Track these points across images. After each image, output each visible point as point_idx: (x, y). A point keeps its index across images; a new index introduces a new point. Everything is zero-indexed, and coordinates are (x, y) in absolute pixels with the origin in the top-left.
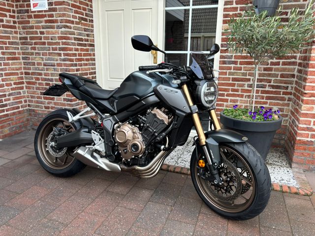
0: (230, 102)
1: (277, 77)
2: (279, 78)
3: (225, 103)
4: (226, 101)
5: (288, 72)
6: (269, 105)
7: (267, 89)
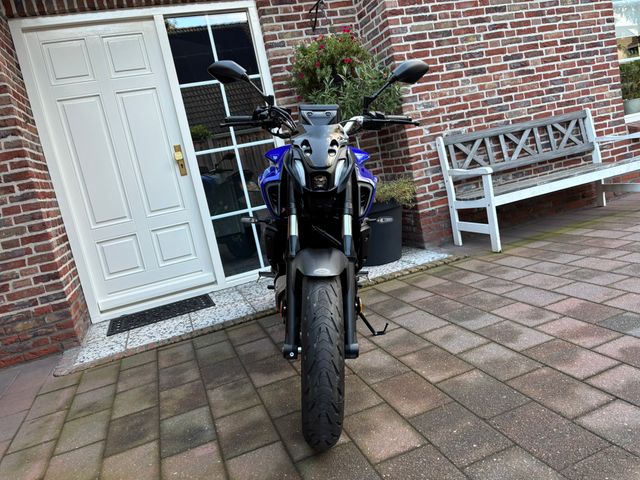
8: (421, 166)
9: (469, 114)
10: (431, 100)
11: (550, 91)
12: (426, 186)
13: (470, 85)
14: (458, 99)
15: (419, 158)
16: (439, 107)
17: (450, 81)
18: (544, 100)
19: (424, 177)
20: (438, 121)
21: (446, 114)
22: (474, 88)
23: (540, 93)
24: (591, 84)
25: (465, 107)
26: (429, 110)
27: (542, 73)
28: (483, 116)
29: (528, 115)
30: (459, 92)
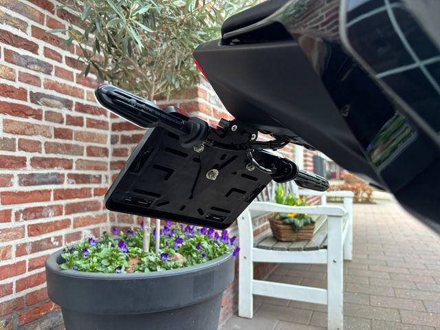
1: (82, 155)
2: (85, 157)
5: (98, 142)
6: (75, 227)
7: (67, 185)
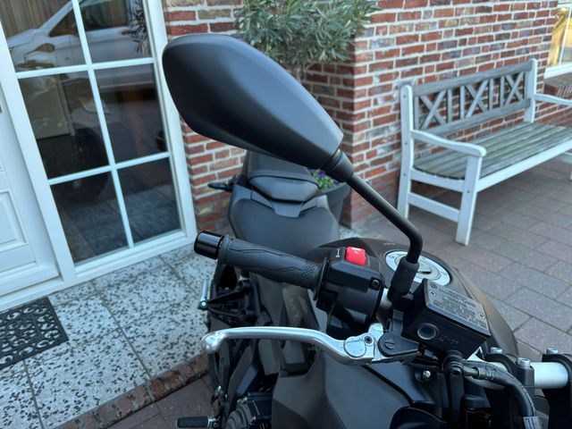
0: (217, 157)
3: (208, 164)
4: (209, 158)
8: (364, 126)
9: (424, 59)
10: (388, 36)
11: (499, 37)
12: (364, 152)
13: (432, 19)
14: (415, 38)
15: (362, 115)
16: (394, 47)
17: (412, 10)
18: (492, 48)
19: (364, 141)
20: (390, 67)
21: (401, 58)
22: (435, 23)
23: (490, 39)
24: (530, 33)
25: (420, 49)
26: (384, 49)
27: (497, 13)
28: (435, 63)
29: (475, 65)
30: (419, 27)
